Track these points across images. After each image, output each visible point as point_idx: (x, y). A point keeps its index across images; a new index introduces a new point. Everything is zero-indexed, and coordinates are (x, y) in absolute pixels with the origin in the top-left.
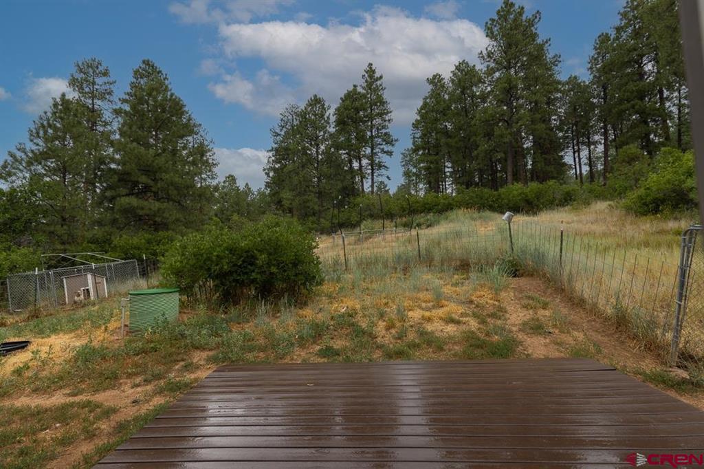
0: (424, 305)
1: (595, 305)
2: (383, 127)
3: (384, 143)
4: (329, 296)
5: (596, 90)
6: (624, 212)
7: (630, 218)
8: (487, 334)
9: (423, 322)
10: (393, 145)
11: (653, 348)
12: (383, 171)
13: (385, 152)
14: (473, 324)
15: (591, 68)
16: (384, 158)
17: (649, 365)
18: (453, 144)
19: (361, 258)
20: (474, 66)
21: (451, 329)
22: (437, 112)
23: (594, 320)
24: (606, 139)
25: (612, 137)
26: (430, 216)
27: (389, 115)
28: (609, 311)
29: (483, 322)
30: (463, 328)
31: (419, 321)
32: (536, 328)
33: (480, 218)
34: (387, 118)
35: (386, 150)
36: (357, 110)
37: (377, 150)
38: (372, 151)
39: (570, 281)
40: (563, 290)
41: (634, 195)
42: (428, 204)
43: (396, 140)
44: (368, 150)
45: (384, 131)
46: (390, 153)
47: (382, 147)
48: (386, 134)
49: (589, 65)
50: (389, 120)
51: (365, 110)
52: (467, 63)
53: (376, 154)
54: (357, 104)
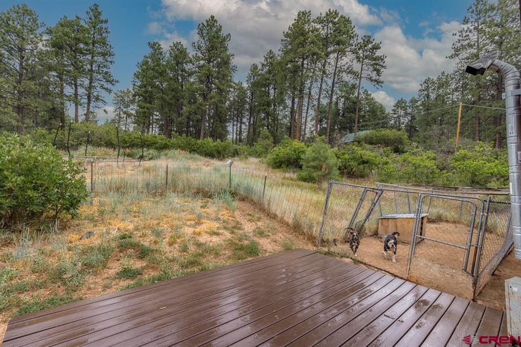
0: (189, 223)
1: (282, 218)
2: (104, 66)
3: (105, 80)
4: (91, 219)
5: (249, 93)
6: (267, 166)
7: (270, 170)
8: (240, 240)
9: (195, 236)
10: (113, 84)
11: (311, 239)
12: (100, 104)
13: (104, 88)
14: (228, 235)
15: (248, 81)
16: (103, 94)
17: (311, 248)
18: (168, 100)
19: (111, 183)
20: (186, 49)
21: (215, 239)
22: (157, 71)
23: (283, 226)
24: (249, 122)
25: (252, 122)
26: (152, 151)
27: (112, 57)
28: (290, 221)
29: (232, 233)
30: (223, 237)
31: (192, 236)
32: (261, 233)
33: (191, 158)
34: (109, 59)
35: (106, 86)
36: (78, 40)
37: (96, 84)
38: (90, 83)
39: (269, 204)
40: (264, 210)
41: (270, 157)
42: (147, 141)
43: (117, 82)
44: (87, 82)
45: (105, 70)
46: (110, 91)
47: (102, 83)
48: (106, 73)
49: (247, 79)
50: (111, 62)
51: (86, 44)
52: (182, 45)
53: (95, 87)
54: (80, 36)
